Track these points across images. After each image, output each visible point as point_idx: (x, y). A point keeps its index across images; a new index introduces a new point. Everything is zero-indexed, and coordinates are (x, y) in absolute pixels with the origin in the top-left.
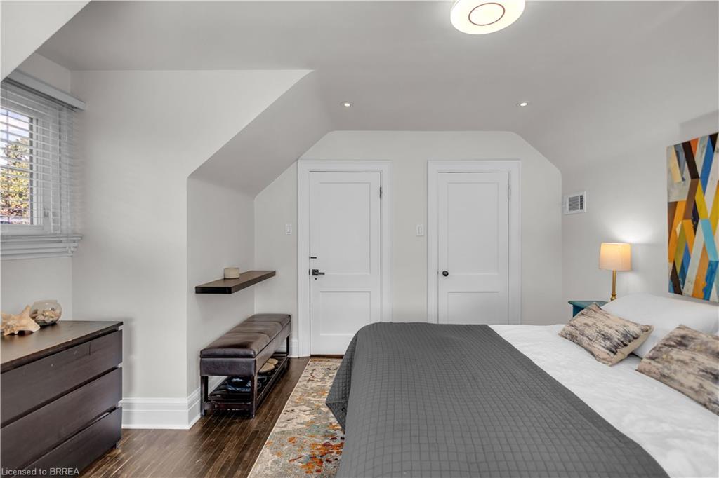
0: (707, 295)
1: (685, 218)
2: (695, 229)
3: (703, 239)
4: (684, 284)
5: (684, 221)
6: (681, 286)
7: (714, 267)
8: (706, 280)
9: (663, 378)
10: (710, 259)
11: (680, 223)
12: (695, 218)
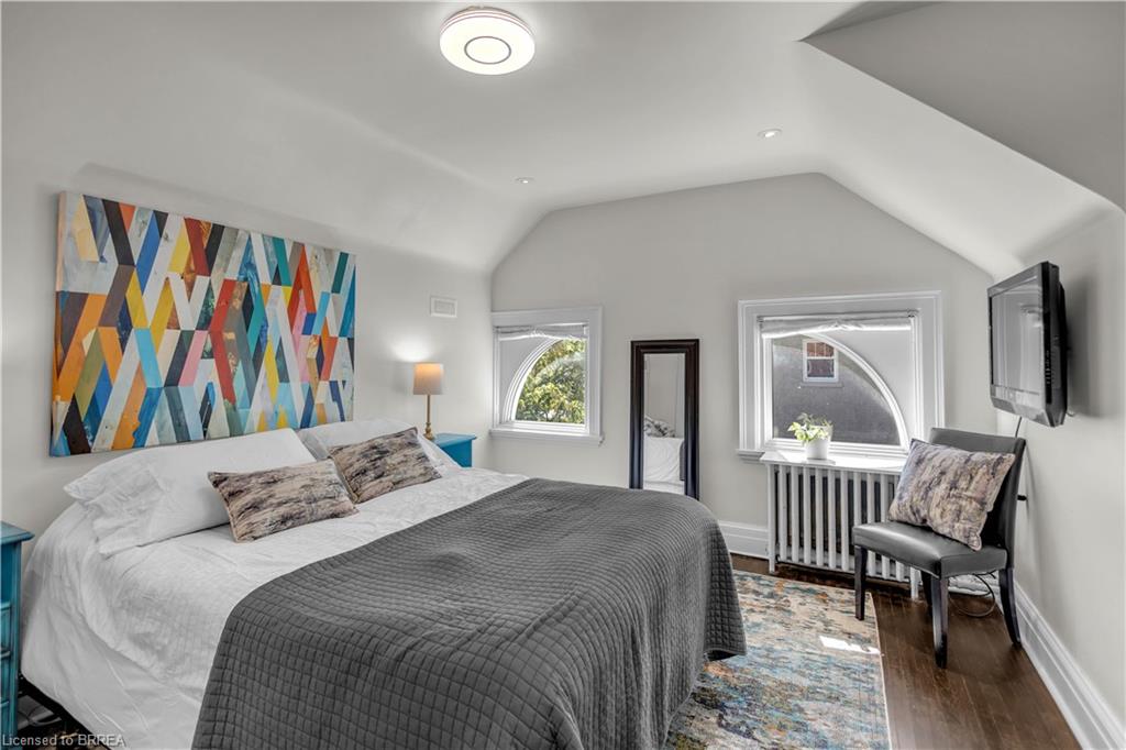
0: (142, 438)
1: (104, 322)
2: (123, 342)
3: (138, 357)
4: (94, 434)
5: (100, 329)
6: (90, 438)
7: (154, 397)
8: (140, 419)
9: (397, 485)
10: (149, 386)
11: (94, 331)
12: (125, 326)
